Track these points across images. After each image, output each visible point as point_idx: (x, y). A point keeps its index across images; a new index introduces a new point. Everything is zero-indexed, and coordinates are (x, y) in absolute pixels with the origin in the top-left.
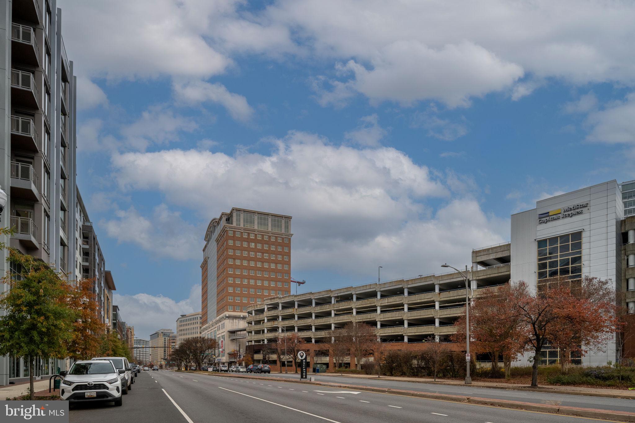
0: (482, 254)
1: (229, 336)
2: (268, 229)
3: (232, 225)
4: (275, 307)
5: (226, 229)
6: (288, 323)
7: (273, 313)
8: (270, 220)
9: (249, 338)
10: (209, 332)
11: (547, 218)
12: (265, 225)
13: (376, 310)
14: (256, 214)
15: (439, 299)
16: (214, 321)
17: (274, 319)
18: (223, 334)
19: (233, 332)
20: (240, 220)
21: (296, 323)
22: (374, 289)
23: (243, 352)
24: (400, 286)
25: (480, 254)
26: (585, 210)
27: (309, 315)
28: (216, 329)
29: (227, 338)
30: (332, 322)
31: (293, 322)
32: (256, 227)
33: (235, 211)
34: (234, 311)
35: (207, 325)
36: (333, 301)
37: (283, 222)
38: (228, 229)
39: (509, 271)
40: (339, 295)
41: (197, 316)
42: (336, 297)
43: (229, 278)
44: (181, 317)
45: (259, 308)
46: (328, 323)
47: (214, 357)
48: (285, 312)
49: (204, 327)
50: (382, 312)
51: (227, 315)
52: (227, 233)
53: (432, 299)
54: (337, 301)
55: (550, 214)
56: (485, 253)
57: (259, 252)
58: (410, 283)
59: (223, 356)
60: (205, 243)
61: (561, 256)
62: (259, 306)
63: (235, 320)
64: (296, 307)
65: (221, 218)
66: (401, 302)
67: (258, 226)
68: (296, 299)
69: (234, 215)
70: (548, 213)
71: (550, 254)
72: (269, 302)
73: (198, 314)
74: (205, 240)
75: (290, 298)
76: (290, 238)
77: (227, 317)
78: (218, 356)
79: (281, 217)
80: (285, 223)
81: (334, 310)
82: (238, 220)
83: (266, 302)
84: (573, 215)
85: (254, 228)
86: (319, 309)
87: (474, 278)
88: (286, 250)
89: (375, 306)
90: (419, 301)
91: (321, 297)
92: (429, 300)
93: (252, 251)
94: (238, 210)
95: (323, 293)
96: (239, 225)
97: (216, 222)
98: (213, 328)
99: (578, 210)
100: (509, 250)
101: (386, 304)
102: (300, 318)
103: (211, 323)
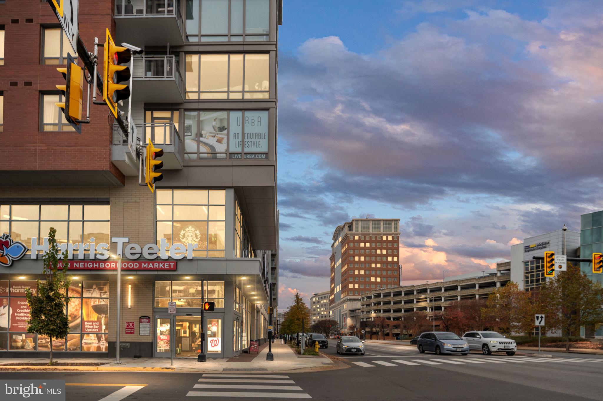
0: (502, 266)
1: (350, 314)
2: (380, 232)
3: (352, 232)
4: (378, 296)
5: (348, 235)
6: (386, 307)
7: (377, 300)
8: (382, 224)
9: (362, 316)
10: (336, 310)
11: (529, 249)
12: (378, 228)
13: (441, 300)
14: (371, 221)
15: (478, 293)
16: (339, 302)
17: (379, 303)
18: (345, 312)
19: (352, 311)
20: (358, 228)
21: (392, 306)
22: (440, 286)
23: (358, 326)
24: (455, 284)
25: (501, 266)
26: (547, 245)
27: (400, 302)
28: (341, 308)
29: (348, 315)
30: (414, 307)
31: (390, 306)
32: (371, 231)
33: (354, 221)
34: (354, 295)
35: (334, 304)
36: (415, 293)
37: (393, 224)
38: (350, 235)
39: (510, 278)
40: (419, 289)
41: (327, 295)
42: (417, 290)
43: (350, 271)
44: (314, 296)
45: (369, 295)
46: (412, 307)
47: (339, 329)
48: (385, 299)
49: (332, 305)
50: (445, 300)
51: (348, 299)
52: (349, 238)
53: (474, 293)
54: (418, 293)
55: (530, 247)
56: (504, 265)
57: (373, 249)
58: (461, 282)
59: (346, 328)
60: (333, 241)
61: (536, 271)
62: (369, 294)
63: (354, 302)
64: (392, 296)
65: (344, 226)
66: (456, 294)
67: (372, 230)
68: (392, 291)
69: (354, 224)
70: (529, 246)
71: (531, 270)
72: (375, 292)
73: (328, 293)
74: (333, 239)
75: (388, 290)
76: (398, 235)
77: (348, 300)
78: (342, 328)
79: (391, 220)
80: (395, 224)
81: (416, 299)
82: (357, 227)
83: (372, 292)
84: (541, 248)
85: (369, 231)
86: (407, 298)
87: (498, 281)
88: (395, 245)
89: (441, 297)
90: (466, 294)
91: (408, 290)
92: (472, 293)
93: (367, 250)
94: (357, 220)
95: (409, 288)
96: (358, 231)
97: (341, 228)
98: (339, 307)
99: (544, 246)
100: (510, 265)
101: (447, 296)
102: (394, 303)
103: (337, 303)
